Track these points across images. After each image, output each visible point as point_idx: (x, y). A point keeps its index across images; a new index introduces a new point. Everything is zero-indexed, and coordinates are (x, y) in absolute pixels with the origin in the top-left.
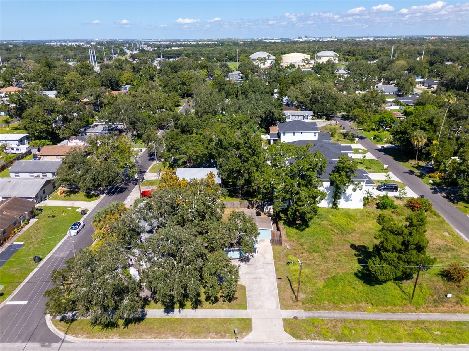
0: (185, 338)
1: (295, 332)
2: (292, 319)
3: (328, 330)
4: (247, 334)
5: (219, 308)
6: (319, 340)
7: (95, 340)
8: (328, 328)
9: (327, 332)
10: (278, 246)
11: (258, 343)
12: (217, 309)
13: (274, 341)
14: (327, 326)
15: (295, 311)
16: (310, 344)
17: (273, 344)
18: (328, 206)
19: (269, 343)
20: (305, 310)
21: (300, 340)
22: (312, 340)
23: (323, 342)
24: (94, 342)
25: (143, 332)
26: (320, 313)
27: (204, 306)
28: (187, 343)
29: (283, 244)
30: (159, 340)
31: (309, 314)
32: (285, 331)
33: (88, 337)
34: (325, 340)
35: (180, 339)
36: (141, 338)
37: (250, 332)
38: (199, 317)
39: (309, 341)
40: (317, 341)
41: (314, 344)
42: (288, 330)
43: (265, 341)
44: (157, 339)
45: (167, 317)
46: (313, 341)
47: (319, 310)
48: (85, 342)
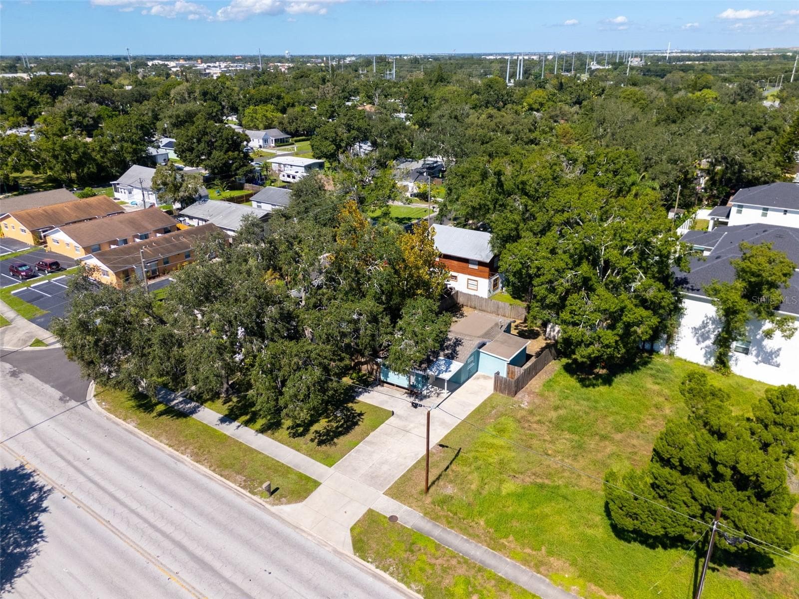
0: (203, 465)
1: (365, 539)
2: (385, 517)
3: (427, 568)
4: (289, 502)
5: (293, 448)
6: (391, 574)
7: (112, 416)
8: (432, 566)
9: (421, 569)
10: (506, 396)
11: (289, 524)
12: (289, 446)
13: (315, 535)
14: (433, 561)
15: (405, 507)
16: (368, 573)
17: (309, 538)
18: (706, 362)
19: (304, 534)
20: (426, 514)
21: (359, 556)
22: (377, 567)
23: (395, 581)
24: (108, 418)
25: (167, 432)
26: (449, 533)
27: (276, 434)
28: (199, 472)
29: (520, 395)
30: (172, 450)
31: (426, 525)
32: (352, 529)
33: (109, 410)
34: (402, 580)
35: (195, 463)
36: (156, 438)
37: (296, 502)
38: (253, 447)
39: (372, 567)
40: (386, 576)
41: (375, 576)
42: (357, 530)
43: (302, 527)
44: (170, 449)
45: (217, 428)
46: (378, 571)
47: (452, 528)
48: (100, 414)
